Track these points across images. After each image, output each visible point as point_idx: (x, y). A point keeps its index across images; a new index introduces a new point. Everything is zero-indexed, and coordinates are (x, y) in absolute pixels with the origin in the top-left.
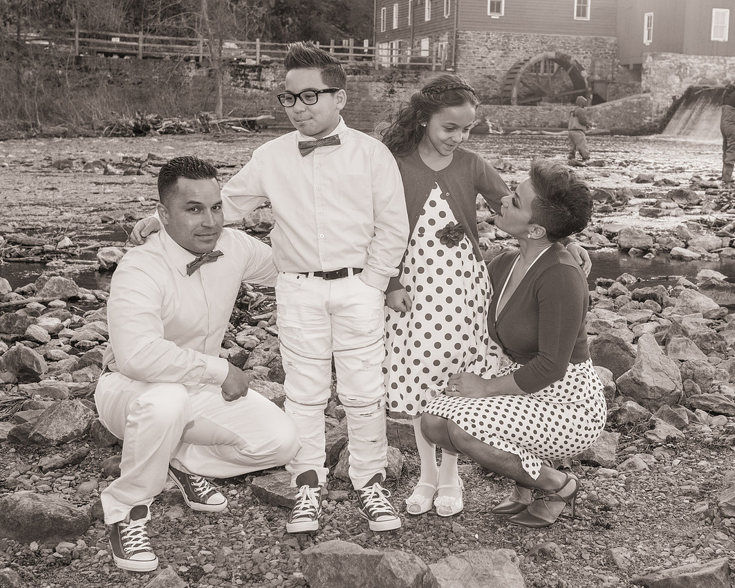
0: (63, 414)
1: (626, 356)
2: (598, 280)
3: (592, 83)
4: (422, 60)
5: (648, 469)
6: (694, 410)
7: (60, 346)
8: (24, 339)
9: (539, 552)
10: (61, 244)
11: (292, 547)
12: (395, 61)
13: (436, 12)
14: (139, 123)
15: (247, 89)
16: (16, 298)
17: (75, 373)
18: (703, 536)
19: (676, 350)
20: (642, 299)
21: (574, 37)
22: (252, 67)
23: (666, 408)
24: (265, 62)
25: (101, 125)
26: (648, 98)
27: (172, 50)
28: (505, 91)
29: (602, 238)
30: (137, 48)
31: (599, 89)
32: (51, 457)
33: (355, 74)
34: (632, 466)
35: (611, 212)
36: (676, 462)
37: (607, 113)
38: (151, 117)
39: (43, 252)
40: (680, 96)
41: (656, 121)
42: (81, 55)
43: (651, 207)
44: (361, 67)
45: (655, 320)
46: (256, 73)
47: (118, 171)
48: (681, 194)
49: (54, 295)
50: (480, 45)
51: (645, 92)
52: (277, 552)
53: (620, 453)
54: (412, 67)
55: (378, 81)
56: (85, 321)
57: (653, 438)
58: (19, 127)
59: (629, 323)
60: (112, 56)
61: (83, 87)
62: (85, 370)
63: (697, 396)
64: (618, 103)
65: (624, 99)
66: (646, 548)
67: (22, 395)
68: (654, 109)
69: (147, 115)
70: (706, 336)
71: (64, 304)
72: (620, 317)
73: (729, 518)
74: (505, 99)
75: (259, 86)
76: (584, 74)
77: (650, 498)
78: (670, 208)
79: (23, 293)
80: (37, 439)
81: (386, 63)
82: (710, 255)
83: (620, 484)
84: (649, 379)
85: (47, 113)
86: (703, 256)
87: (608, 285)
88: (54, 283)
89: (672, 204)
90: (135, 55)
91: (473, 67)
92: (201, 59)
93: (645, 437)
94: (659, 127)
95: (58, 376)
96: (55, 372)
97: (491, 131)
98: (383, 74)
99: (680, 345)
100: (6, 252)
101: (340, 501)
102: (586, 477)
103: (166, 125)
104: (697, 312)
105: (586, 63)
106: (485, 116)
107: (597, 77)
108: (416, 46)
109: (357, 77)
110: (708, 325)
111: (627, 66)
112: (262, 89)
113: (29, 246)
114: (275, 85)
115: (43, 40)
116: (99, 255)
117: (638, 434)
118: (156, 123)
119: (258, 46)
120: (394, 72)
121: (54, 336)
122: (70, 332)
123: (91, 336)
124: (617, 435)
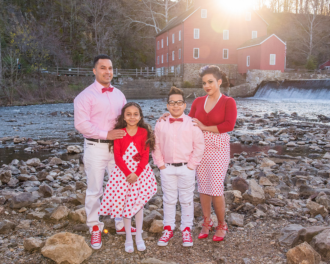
0: (60, 210)
1: (245, 185)
2: (234, 154)
3: (230, 80)
4: (172, 73)
5: (254, 227)
6: (269, 204)
7: (57, 182)
8: (45, 180)
9: (219, 260)
10: (55, 144)
11: (137, 258)
12: (163, 74)
13: (176, 57)
16: (42, 165)
17: (63, 193)
18: (274, 253)
19: (262, 182)
20: (250, 161)
21: (223, 65)
23: (260, 205)
24: (119, 76)
25: (66, 99)
26: (249, 85)
27: (89, 73)
28: (200, 83)
29: (235, 138)
30: (77, 73)
31: (232, 82)
32: (57, 225)
34: (249, 226)
35: (238, 128)
36: (264, 225)
37: (235, 90)
39: (50, 147)
40: (260, 84)
41: (251, 92)
42: (59, 75)
43: (251, 126)
44: (151, 77)
45: (254, 170)
46: (117, 80)
48: (261, 121)
49: (54, 163)
50: (191, 68)
51: (247, 83)
52: (132, 260)
53: (244, 221)
54: (168, 76)
55: (157, 81)
56: (65, 173)
57: (256, 216)
58: (39, 101)
59: (246, 171)
60: (69, 76)
61: (60, 86)
62: (66, 192)
63: (270, 199)
64: (238, 87)
65: (241, 85)
66: (255, 258)
67: (46, 202)
68: (251, 88)
70: (272, 176)
71: (57, 166)
72: (243, 169)
73: (282, 246)
74: (200, 86)
76: (227, 77)
77: (255, 239)
78: (258, 126)
79: (44, 163)
80: (52, 218)
81: (159, 75)
82: (272, 143)
83: (245, 234)
84: (254, 194)
85: (49, 96)
86: (270, 144)
87: (238, 156)
88: (54, 159)
89: (258, 125)
90: (76, 75)
91: (189, 76)
93: (253, 215)
94: (253, 95)
95: (57, 194)
96: (56, 193)
97: (195, 97)
98: (158, 79)
99: (263, 180)
100: (38, 148)
101: (152, 241)
102: (234, 230)
104: (268, 166)
105: (227, 73)
106: (193, 92)
107: (231, 78)
108: (169, 69)
109: (150, 80)
110: (272, 171)
111: (241, 74)
112: (118, 85)
113: (45, 145)
114: (123, 83)
115: (47, 71)
116: (68, 148)
117: (250, 214)
119: (117, 71)
120: (162, 78)
121: (55, 179)
122: (60, 177)
123: (67, 179)
124: (244, 215)
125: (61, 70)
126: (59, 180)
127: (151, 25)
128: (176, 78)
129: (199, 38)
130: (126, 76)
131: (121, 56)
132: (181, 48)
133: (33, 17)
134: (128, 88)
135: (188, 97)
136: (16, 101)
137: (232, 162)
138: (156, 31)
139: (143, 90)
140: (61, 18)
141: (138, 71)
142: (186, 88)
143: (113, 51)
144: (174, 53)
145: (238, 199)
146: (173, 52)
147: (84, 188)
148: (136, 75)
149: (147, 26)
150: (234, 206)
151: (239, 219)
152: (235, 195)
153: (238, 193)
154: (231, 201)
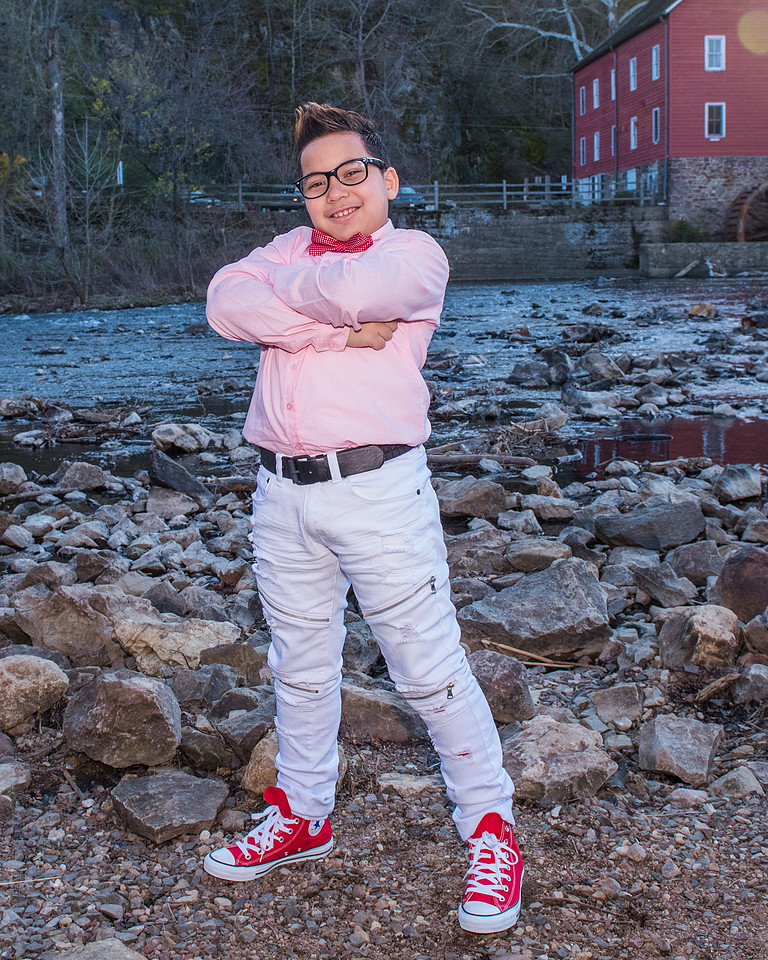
4: (629, 194)
10: (126, 421)
12: (597, 196)
13: (643, 139)
16: (30, 490)
22: (429, 213)
24: (444, 207)
28: (730, 226)
33: (549, 215)
34: (733, 786)
39: (104, 431)
44: (556, 207)
46: (435, 220)
50: (697, 173)
54: (617, 204)
55: (576, 221)
71: (84, 496)
74: (730, 236)
75: (439, 233)
81: (585, 200)
85: (204, 275)
88: (77, 469)
91: (691, 200)
97: (712, 273)
98: (580, 212)
106: (703, 256)
108: (621, 180)
109: (550, 219)
112: (441, 237)
113: (94, 424)
114: (456, 232)
115: (204, 197)
116: (154, 433)
119: (436, 189)
120: (595, 210)
121: (38, 539)
122: (57, 534)
123: (79, 540)
124: (717, 729)
125: (251, 194)
126: (51, 544)
127: (558, 36)
128: (641, 210)
129: (723, 67)
130: (471, 205)
131: (459, 142)
132: (661, 105)
133: (175, 31)
134: (474, 246)
135: (683, 272)
136: (102, 292)
138: (575, 53)
139: (526, 253)
140: (264, 30)
141: (509, 189)
142: (678, 244)
143: (430, 126)
144: (636, 124)
145: (712, 647)
146: (634, 119)
147: (105, 579)
148: (502, 204)
149: (544, 38)
150: (691, 677)
151: (689, 746)
152: (700, 629)
153: (717, 620)
154: (681, 654)
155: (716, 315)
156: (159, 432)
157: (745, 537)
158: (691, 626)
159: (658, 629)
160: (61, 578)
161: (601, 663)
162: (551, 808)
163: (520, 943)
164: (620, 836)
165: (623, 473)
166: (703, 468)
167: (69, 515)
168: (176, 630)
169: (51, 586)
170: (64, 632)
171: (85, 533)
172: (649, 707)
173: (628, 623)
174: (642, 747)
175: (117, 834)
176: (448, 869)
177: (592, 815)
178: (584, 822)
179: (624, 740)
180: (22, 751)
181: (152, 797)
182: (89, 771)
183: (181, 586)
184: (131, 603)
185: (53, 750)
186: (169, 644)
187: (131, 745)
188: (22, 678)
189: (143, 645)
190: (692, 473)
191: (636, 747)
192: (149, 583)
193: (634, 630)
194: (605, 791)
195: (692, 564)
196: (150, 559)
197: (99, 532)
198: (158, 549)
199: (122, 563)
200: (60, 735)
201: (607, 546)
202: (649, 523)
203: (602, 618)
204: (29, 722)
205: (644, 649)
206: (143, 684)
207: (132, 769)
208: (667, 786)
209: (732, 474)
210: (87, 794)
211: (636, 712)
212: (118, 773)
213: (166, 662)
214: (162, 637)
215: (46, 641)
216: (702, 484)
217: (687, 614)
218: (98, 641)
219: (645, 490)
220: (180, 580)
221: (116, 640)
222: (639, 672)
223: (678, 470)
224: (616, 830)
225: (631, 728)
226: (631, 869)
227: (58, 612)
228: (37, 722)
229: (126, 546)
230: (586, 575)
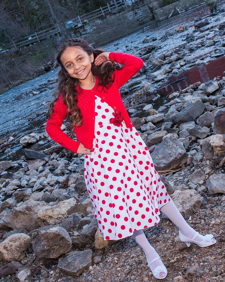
10: (9, 140)
14: (46, 67)
15: (82, 36)
22: (80, 27)
24: (84, 23)
25: (32, 74)
27: (50, 34)
30: (36, 39)
33: (119, 13)
38: (49, 63)
39: (3, 147)
44: (121, 9)
46: (83, 29)
47: (38, 93)
55: (129, 11)
58: (5, 87)
60: (29, 45)
69: (48, 62)
75: (85, 33)
81: (130, 3)
90: (37, 41)
92: (61, 33)
97: (180, 12)
98: (129, 8)
103: (56, 63)
106: (175, 8)
109: (120, 14)
112: (87, 34)
114: (91, 30)
115: (3, 50)
118: (52, 64)
119: (79, 18)
120: (134, 6)
122: (4, 189)
123: (12, 188)
125: (18, 43)
126: (3, 193)
130: (93, 19)
134: (99, 33)
135: (170, 15)
137: (221, 86)
139: (117, 28)
141: (103, 9)
142: (165, 7)
145: (219, 149)
147: (26, 198)
148: (103, 15)
150: (216, 160)
151: (222, 182)
152: (213, 144)
153: (217, 139)
154: (210, 154)
155: (186, 28)
156: (22, 141)
157: (218, 105)
158: (210, 145)
159: (201, 148)
160: (12, 204)
161: (188, 165)
162: (189, 218)
163: (193, 262)
164: (211, 218)
165: (174, 97)
166: (199, 86)
167: (5, 181)
168: (56, 207)
169: (10, 207)
170: (21, 222)
171: (13, 185)
172: (207, 174)
173: (192, 148)
174: (209, 188)
175: (64, 278)
176: (166, 248)
177: (201, 215)
178: (199, 218)
179: (203, 188)
180: (25, 264)
181: (70, 263)
182: (48, 262)
183: (51, 191)
184: (38, 204)
185: (34, 260)
186: (56, 213)
187: (57, 249)
188: (15, 242)
189: (48, 216)
190: (195, 89)
191: (207, 188)
192: (41, 194)
193: (195, 150)
194: (203, 206)
195: (205, 121)
196: (37, 186)
197: (17, 183)
198: (38, 182)
199: (29, 191)
200: (34, 255)
201: (177, 125)
202: (188, 113)
203: (183, 151)
204: (23, 255)
205: (199, 156)
206: (54, 229)
207: (60, 257)
208: (220, 197)
209: (208, 85)
210: (50, 269)
211: (203, 177)
212: (57, 259)
213: (57, 219)
214: (53, 211)
215: (17, 227)
216: (200, 92)
217: (208, 141)
218: (33, 220)
219: (183, 101)
220: (50, 189)
221: (39, 218)
222: (200, 164)
223: (191, 89)
224: (209, 217)
225: (204, 183)
226: (217, 227)
227: (17, 217)
228: (25, 254)
229: (27, 184)
230: (174, 139)
